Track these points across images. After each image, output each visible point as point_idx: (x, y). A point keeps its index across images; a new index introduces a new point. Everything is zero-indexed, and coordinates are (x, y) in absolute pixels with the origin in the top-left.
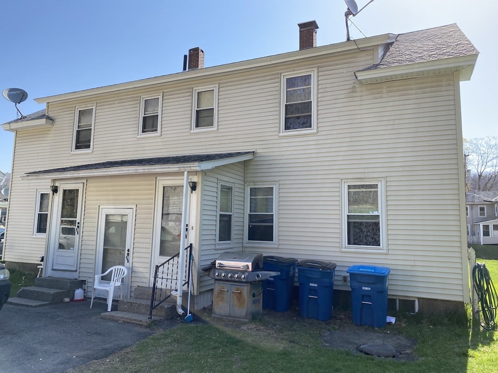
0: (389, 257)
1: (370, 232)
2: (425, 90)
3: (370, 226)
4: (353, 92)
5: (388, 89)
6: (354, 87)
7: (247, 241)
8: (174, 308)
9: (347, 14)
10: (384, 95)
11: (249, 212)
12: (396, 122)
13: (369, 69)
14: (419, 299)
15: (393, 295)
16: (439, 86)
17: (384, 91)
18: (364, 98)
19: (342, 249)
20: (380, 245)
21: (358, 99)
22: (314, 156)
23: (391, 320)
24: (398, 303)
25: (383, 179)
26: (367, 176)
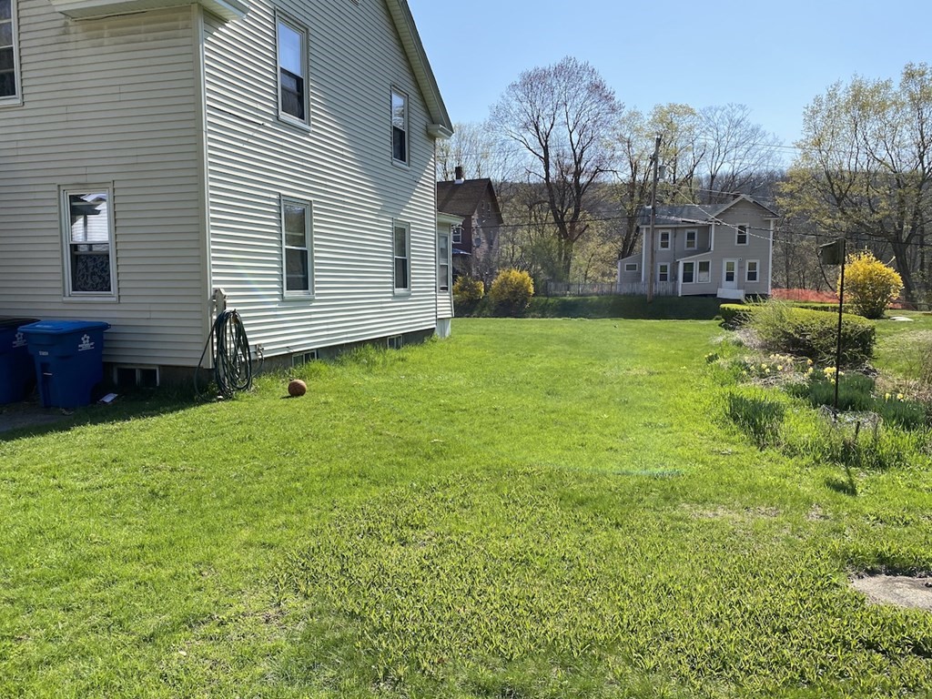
0: (122, 308)
4: (65, 33)
5: (111, 30)
6: (66, 25)
10: (106, 41)
12: (123, 89)
14: (159, 366)
15: (132, 364)
16: (176, 28)
17: (106, 33)
18: (80, 45)
19: (65, 299)
20: (110, 290)
21: (72, 46)
22: (21, 144)
23: (109, 399)
24: (138, 376)
25: (110, 186)
26: (90, 179)
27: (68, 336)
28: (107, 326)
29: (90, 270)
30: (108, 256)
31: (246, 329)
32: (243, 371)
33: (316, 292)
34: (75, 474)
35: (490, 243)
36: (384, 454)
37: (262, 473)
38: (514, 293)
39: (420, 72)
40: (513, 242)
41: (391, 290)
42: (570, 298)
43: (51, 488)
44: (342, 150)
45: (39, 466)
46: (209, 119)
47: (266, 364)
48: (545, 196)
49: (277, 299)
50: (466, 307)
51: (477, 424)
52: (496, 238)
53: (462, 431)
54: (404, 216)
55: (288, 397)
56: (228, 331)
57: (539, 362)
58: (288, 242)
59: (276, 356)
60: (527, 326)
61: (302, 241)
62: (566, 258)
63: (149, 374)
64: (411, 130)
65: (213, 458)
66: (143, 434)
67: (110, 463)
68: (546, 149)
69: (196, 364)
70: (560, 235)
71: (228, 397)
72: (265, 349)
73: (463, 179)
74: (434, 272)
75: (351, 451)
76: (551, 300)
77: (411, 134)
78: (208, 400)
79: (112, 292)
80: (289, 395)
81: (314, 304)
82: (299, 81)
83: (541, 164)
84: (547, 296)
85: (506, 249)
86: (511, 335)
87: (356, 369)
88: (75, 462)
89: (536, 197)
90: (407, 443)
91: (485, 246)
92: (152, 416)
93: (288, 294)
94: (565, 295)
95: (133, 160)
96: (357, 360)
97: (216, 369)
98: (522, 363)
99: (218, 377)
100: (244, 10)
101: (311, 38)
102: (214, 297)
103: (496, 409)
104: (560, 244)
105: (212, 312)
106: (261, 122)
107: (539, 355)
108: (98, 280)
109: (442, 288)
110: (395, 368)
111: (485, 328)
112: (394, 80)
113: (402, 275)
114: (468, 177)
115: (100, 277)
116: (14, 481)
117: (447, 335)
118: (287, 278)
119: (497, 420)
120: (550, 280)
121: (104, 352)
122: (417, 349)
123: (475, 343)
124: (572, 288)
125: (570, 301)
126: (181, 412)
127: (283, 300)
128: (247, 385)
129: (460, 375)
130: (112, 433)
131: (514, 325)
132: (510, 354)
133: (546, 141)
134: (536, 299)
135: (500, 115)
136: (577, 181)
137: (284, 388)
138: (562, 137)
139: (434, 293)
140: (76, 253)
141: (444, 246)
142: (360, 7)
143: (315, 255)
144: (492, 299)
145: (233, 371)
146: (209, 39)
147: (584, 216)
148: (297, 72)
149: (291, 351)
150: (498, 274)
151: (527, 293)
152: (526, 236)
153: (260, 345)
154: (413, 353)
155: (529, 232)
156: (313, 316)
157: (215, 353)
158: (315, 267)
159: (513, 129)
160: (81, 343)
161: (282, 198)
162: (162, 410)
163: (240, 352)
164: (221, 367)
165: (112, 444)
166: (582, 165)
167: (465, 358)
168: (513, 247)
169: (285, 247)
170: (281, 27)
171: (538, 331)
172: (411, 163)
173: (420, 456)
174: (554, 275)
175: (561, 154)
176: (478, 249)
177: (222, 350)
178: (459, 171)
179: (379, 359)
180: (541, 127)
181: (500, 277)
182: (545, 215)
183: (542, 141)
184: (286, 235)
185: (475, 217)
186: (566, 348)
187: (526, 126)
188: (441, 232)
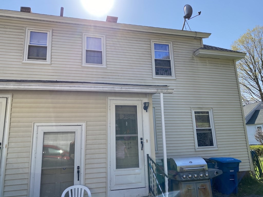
0: (219, 152)
1: (202, 139)
3: (202, 135)
9: (185, 17)
17: (207, 62)
21: (195, 64)
25: (211, 109)
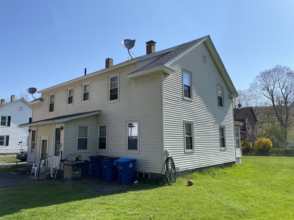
0: (140, 155)
2: (152, 81)
4: (130, 83)
5: (141, 81)
6: (130, 81)
7: (98, 149)
8: (50, 175)
10: (139, 84)
11: (99, 137)
12: (143, 95)
13: (131, 73)
14: (150, 173)
15: (142, 172)
16: (156, 79)
17: (139, 82)
19: (126, 152)
20: (137, 150)
21: (131, 86)
22: (118, 111)
23: (136, 182)
24: (144, 175)
25: (139, 121)
26: (134, 119)
27: (126, 163)
28: (136, 160)
29: (133, 144)
30: (137, 140)
31: (174, 162)
32: (174, 176)
33: (195, 150)
34: (129, 209)
35: (253, 128)
36: (223, 212)
37: (182, 215)
38: (265, 147)
39: (226, 79)
40: (262, 128)
41: (219, 148)
42: (288, 149)
43: (123, 213)
44: (202, 105)
45: (119, 205)
46: (164, 101)
47: (180, 173)
48: (273, 111)
49: (183, 152)
50: (246, 152)
51: (258, 203)
52: (255, 126)
53: (252, 206)
54: (223, 124)
55: (188, 186)
56: (169, 163)
57: (280, 177)
58: (186, 135)
59: (183, 171)
60: (272, 160)
61: (190, 134)
62: (285, 133)
63: (147, 175)
64: (224, 96)
65: (167, 207)
66: (146, 196)
67: (138, 206)
68: (272, 96)
69: (160, 173)
70: (281, 125)
71: (169, 185)
72: (180, 168)
73: (241, 108)
74: (234, 142)
75: (211, 210)
76: (280, 149)
77: (224, 98)
78: (163, 185)
79: (138, 150)
80: (188, 185)
81: (194, 154)
82: (189, 87)
83: (271, 101)
84: (278, 147)
85: (259, 130)
86: (266, 164)
87: (209, 176)
88: (128, 205)
89: (270, 112)
90: (231, 209)
91: (251, 130)
92: (148, 189)
93: (187, 151)
94: (286, 147)
95: (145, 114)
96: (209, 173)
97: (166, 175)
98: (272, 177)
99: (166, 177)
100: (174, 71)
101: (192, 75)
102: (165, 152)
103: (265, 197)
104: (282, 129)
105: (165, 157)
106: (178, 100)
107: (279, 174)
108: (134, 146)
109: (237, 147)
110: (222, 176)
111: (255, 160)
112: (218, 83)
113: (223, 143)
114: (243, 107)
115: (135, 146)
116: (113, 209)
117: (240, 164)
118: (186, 146)
119: (266, 202)
120: (279, 142)
121: (135, 168)
122: (230, 169)
123: (251, 167)
124: (289, 144)
125: (289, 150)
126: (156, 189)
127: (185, 153)
128: (175, 181)
129: (248, 181)
130: (138, 195)
131: (266, 160)
132: (267, 172)
133: (272, 93)
134: (273, 149)
135: (253, 86)
136: (286, 105)
137: (186, 182)
138: (278, 91)
139: (235, 149)
140: (130, 139)
141: (237, 133)
142: (207, 64)
143: (195, 138)
144: (256, 148)
145: (171, 176)
146: (165, 80)
147: (291, 118)
148: (189, 85)
149: (188, 169)
150: (257, 139)
151: (270, 147)
152: (267, 126)
153: (178, 167)
154: (229, 170)
155: (268, 124)
156: (194, 158)
157: (166, 170)
158: (195, 142)
159: (259, 90)
160: (130, 165)
161: (184, 121)
162: (150, 187)
163: (173, 170)
164: (167, 175)
165: (138, 199)
166: (288, 100)
167: (248, 173)
168: (262, 129)
169: (185, 136)
170: (184, 73)
171: (277, 162)
172: (225, 107)
173: (237, 215)
174: (280, 140)
175: (278, 97)
176: (248, 131)
177: (167, 169)
178: (240, 105)
179: (216, 172)
180: (270, 89)
181: (258, 141)
182: (274, 118)
183: (270, 93)
184: (186, 132)
185: (247, 120)
186: (291, 170)
187: (264, 89)
188: (236, 128)
